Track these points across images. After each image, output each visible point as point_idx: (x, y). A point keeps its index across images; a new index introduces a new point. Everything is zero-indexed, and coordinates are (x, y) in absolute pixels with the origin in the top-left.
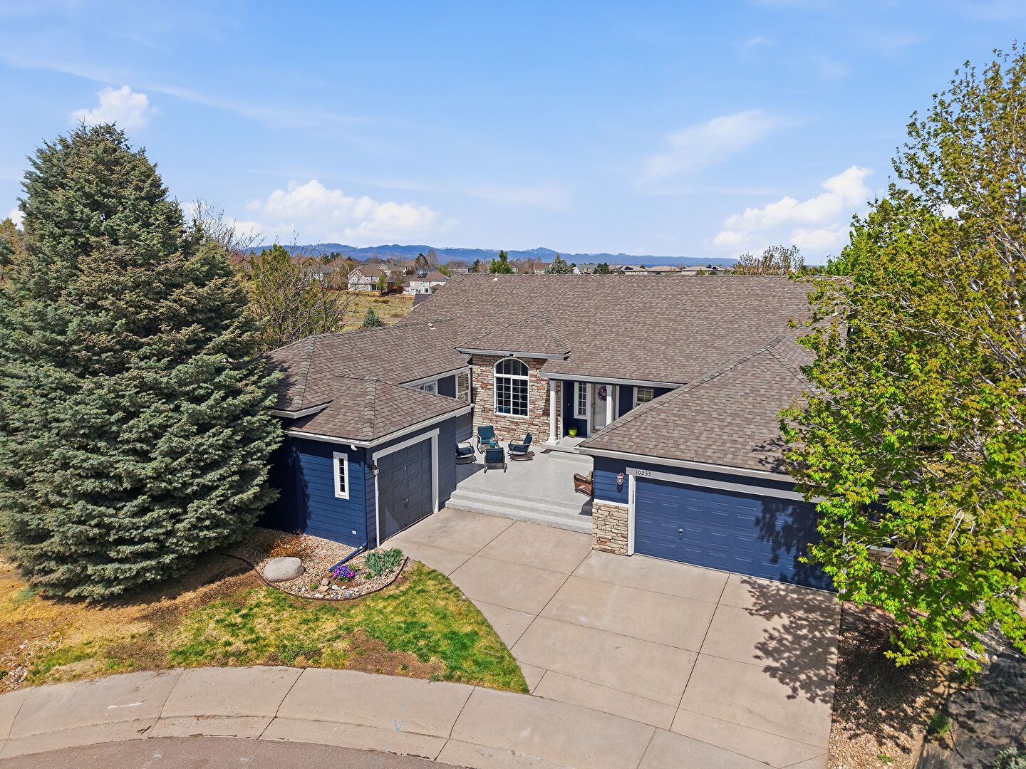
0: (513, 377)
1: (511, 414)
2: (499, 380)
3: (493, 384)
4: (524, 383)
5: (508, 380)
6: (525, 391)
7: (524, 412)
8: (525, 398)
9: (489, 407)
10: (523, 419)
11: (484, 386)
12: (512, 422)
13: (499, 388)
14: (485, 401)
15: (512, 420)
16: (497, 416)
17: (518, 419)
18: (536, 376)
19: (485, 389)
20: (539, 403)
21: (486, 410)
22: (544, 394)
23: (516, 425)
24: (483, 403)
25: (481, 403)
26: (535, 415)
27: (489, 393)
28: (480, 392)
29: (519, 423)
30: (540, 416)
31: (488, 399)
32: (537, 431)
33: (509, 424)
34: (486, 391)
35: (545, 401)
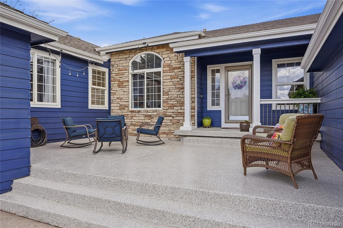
0: (146, 71)
1: (145, 108)
2: (134, 76)
3: (128, 81)
5: (142, 77)
7: (158, 104)
8: (158, 90)
9: (125, 103)
14: (121, 99)
15: (146, 113)
16: (132, 112)
17: (151, 112)
18: (169, 66)
19: (121, 87)
20: (173, 93)
21: (122, 107)
22: (177, 82)
23: (150, 118)
24: (120, 100)
25: (117, 100)
26: (169, 106)
27: (125, 91)
28: (117, 91)
29: (152, 116)
30: (173, 106)
31: (124, 96)
32: (171, 122)
33: (143, 118)
34: (122, 88)
35: (178, 90)
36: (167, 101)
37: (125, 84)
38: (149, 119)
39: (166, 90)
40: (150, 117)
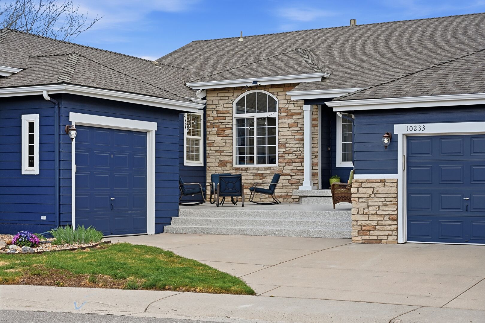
0: (257, 115)
1: (256, 165)
2: (240, 122)
3: (232, 129)
4: (272, 121)
5: (251, 121)
6: (272, 131)
7: (272, 161)
8: (272, 141)
9: (227, 158)
10: (269, 168)
11: (221, 133)
12: (256, 175)
13: (241, 133)
14: (222, 152)
15: (256, 172)
16: (237, 169)
17: (263, 169)
18: (287, 110)
19: (222, 135)
20: (291, 146)
21: (223, 164)
22: (297, 132)
23: (262, 178)
24: (219, 154)
25: (216, 154)
26: (286, 161)
27: (227, 141)
28: (216, 141)
29: (264, 175)
30: (291, 162)
31: (226, 148)
32: (288, 182)
33: (252, 178)
34: (223, 138)
35: (298, 142)
36: (284, 155)
37: (227, 132)
38: (260, 179)
39: (283, 141)
40: (262, 176)
